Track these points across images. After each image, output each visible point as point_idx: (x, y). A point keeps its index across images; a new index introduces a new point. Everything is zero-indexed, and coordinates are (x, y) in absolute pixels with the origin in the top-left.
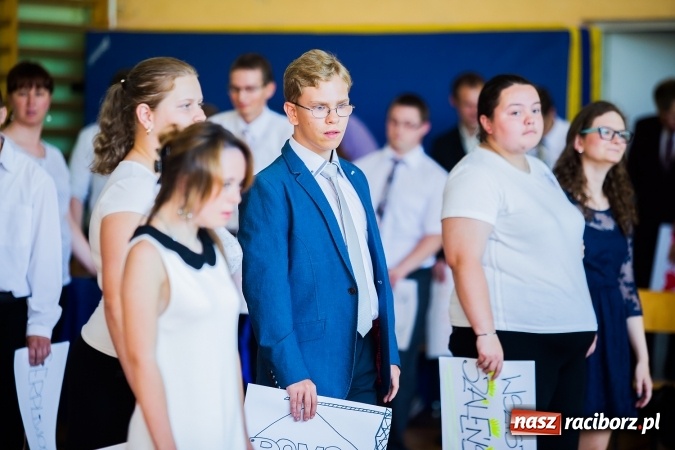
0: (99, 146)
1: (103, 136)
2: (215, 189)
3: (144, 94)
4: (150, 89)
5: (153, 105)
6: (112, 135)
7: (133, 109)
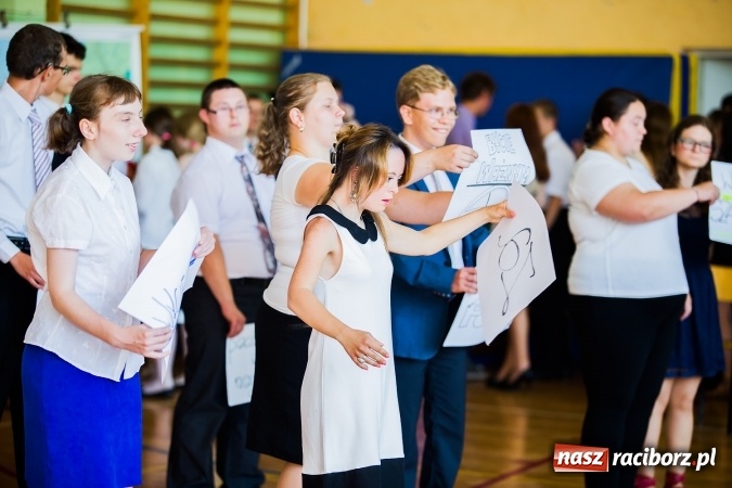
0: (261, 153)
1: (262, 144)
2: (381, 179)
3: (293, 101)
4: (297, 96)
5: (302, 108)
6: (271, 143)
7: (286, 115)
